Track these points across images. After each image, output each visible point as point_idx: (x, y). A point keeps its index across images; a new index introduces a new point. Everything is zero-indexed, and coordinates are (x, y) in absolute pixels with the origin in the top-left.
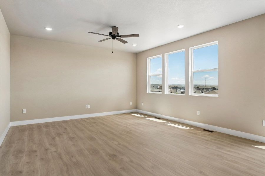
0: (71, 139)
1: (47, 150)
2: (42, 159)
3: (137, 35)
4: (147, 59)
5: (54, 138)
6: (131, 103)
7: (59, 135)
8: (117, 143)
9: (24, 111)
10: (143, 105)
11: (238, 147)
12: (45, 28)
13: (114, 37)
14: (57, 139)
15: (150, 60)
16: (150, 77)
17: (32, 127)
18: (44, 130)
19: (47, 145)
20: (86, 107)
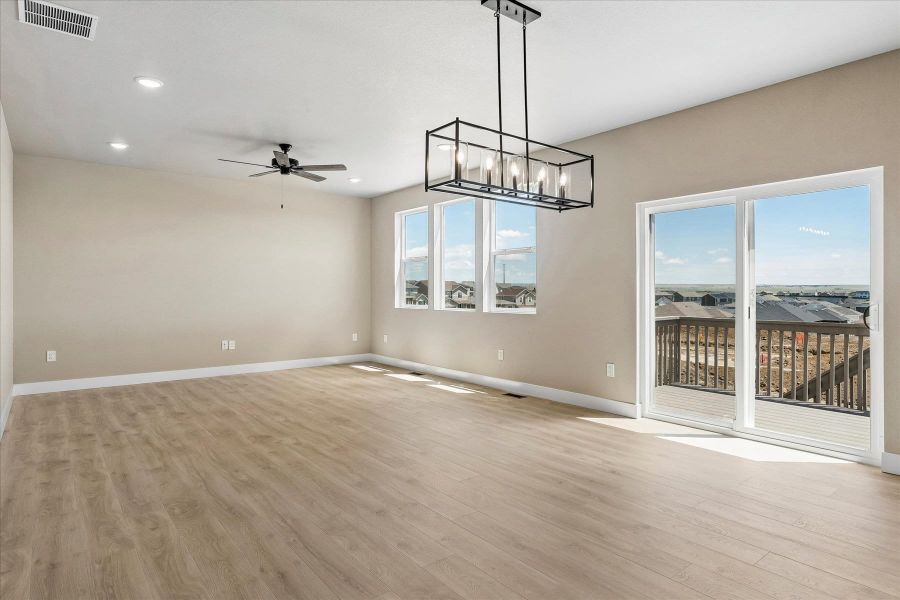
0: (176, 415)
1: (116, 433)
2: (107, 445)
3: (341, 167)
4: (397, 214)
5: (133, 415)
6: (355, 337)
7: (146, 409)
8: (281, 419)
9: (52, 356)
10: (385, 340)
11: (545, 419)
12: (109, 143)
13: (285, 170)
14: (142, 416)
15: (403, 218)
16: (403, 264)
17: (73, 396)
18: (108, 400)
19: (117, 425)
20: (225, 347)
